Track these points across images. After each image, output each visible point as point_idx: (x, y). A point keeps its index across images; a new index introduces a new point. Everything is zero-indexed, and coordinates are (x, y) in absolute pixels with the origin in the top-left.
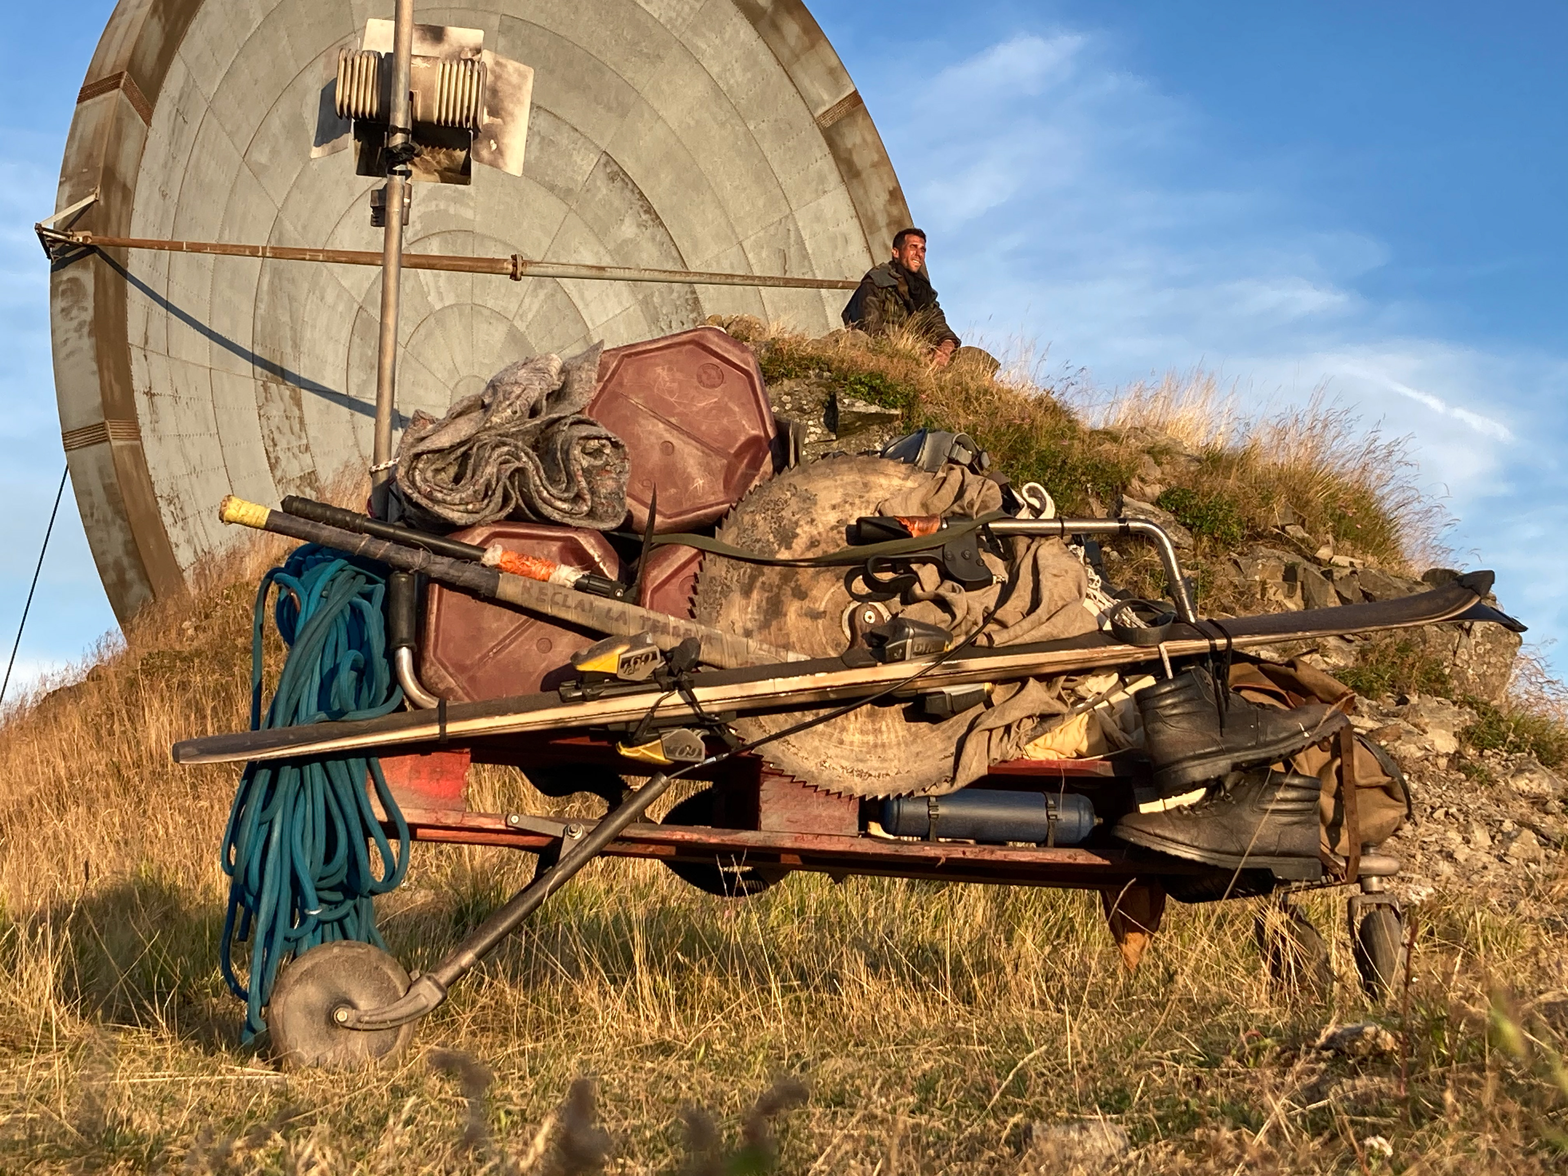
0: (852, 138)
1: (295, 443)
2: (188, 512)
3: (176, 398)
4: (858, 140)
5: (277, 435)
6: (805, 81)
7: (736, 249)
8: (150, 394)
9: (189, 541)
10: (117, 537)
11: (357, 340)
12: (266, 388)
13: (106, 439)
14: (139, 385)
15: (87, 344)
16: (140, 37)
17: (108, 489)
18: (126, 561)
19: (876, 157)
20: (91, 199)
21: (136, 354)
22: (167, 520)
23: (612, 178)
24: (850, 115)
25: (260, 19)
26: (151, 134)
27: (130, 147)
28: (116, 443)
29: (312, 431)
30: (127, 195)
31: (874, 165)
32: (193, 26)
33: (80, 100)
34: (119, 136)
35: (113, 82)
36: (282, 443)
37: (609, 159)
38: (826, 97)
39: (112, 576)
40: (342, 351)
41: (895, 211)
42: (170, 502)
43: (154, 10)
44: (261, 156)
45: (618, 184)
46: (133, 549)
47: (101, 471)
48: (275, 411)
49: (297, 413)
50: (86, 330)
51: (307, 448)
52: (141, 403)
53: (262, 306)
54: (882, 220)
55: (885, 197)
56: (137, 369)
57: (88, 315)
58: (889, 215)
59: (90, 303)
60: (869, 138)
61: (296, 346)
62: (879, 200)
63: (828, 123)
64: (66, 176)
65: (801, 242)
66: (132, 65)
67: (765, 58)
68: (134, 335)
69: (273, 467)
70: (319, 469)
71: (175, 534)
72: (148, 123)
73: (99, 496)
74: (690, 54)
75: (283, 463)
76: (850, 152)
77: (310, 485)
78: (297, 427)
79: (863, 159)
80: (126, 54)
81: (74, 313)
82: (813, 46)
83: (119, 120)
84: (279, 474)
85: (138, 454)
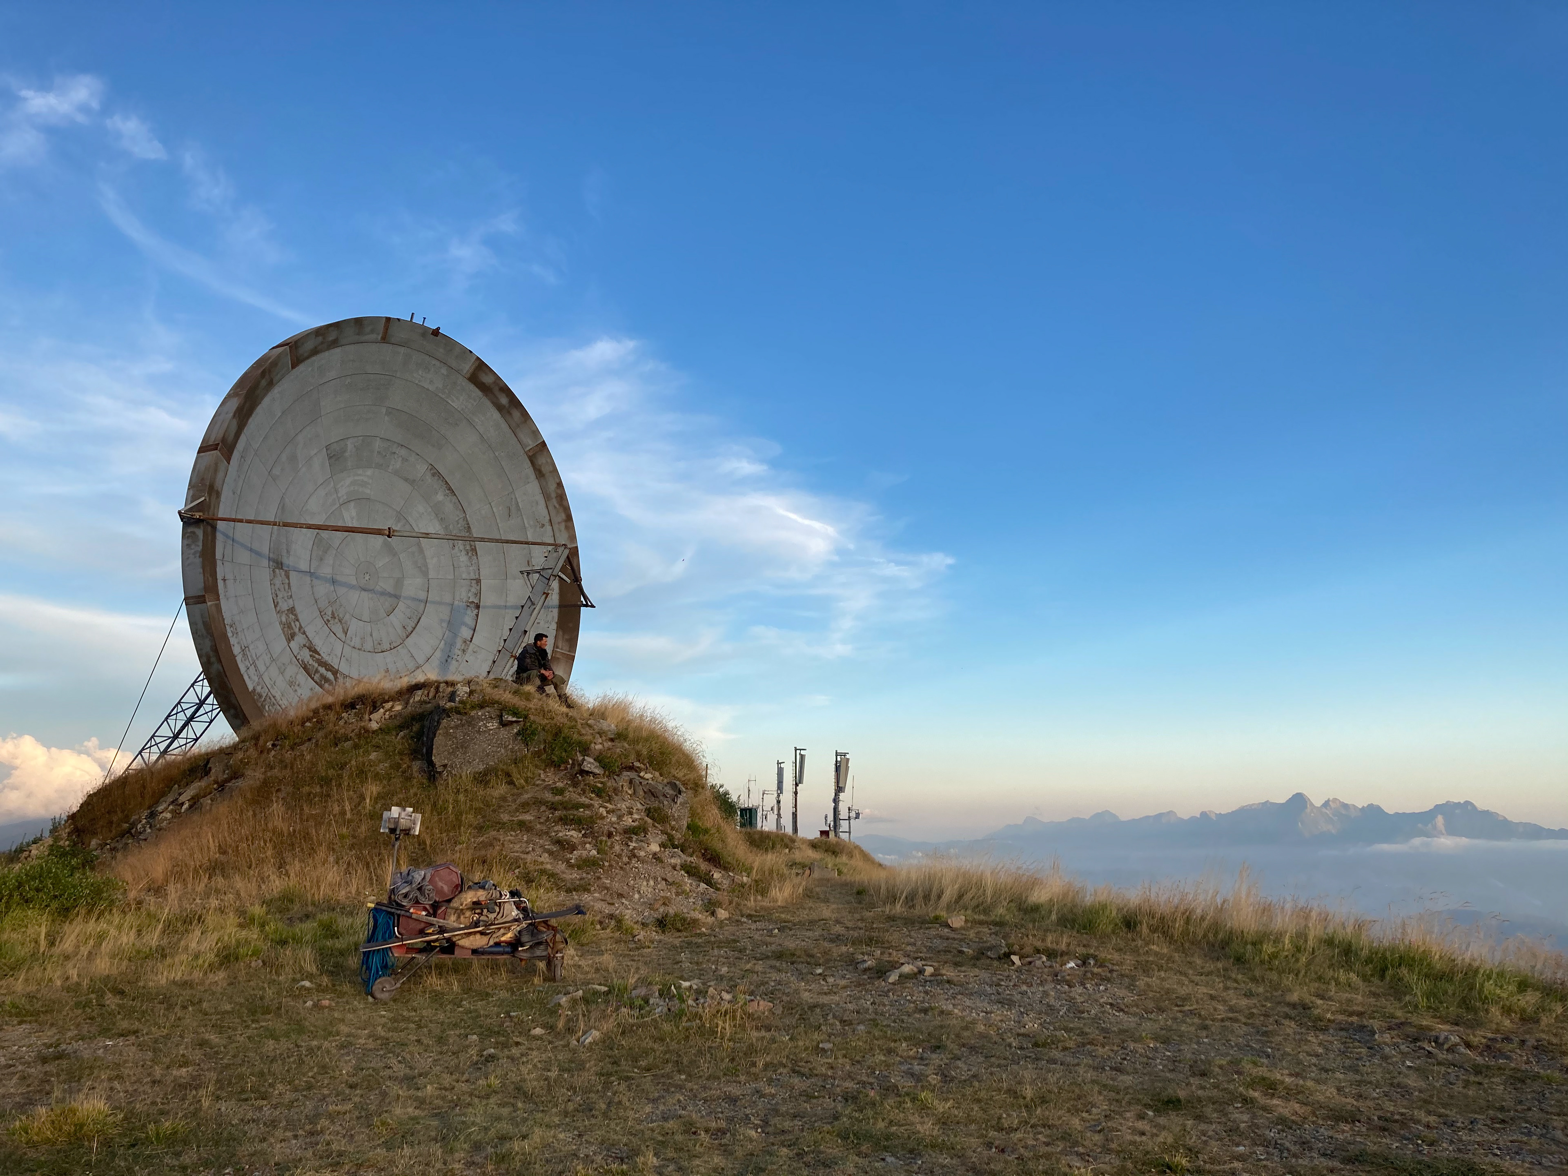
0: (541, 460)
1: (286, 595)
2: (239, 630)
3: (235, 580)
4: (544, 462)
5: (278, 592)
6: (521, 436)
7: (488, 506)
8: (224, 580)
9: (238, 643)
10: (208, 643)
11: (315, 547)
12: (274, 571)
13: (205, 602)
14: (219, 577)
15: (198, 561)
16: (228, 427)
17: (205, 623)
18: (211, 654)
19: (551, 469)
20: (203, 499)
21: (219, 563)
22: (230, 635)
23: (433, 475)
24: (541, 450)
25: (280, 414)
26: (230, 469)
27: (220, 475)
28: (209, 604)
29: (293, 589)
30: (218, 495)
31: (551, 472)
32: (250, 420)
33: (198, 453)
34: (216, 471)
35: (215, 447)
36: (280, 596)
37: (433, 467)
38: (530, 443)
39: (205, 659)
40: (309, 553)
41: (559, 492)
42: (231, 626)
43: (234, 416)
44: (276, 471)
45: (436, 478)
46: (215, 650)
47: (202, 616)
48: (278, 582)
49: (287, 581)
50: (198, 555)
51: (291, 596)
52: (220, 584)
53: (274, 536)
54: (553, 495)
55: (555, 485)
56: (219, 570)
57: (200, 548)
58: (557, 493)
59: (200, 544)
60: (549, 460)
61: (288, 552)
62: (552, 487)
63: (530, 454)
64: (191, 486)
65: (517, 504)
66: (224, 440)
67: (504, 426)
68: (218, 555)
69: (275, 606)
70: (296, 607)
71: (233, 641)
72: (229, 463)
73: (200, 626)
74: (470, 423)
75: (280, 604)
76: (540, 466)
77: (292, 613)
78: (287, 587)
79: (545, 469)
80: (221, 435)
81: (193, 547)
82: (526, 421)
83: (216, 464)
84: (278, 609)
85: (218, 607)
